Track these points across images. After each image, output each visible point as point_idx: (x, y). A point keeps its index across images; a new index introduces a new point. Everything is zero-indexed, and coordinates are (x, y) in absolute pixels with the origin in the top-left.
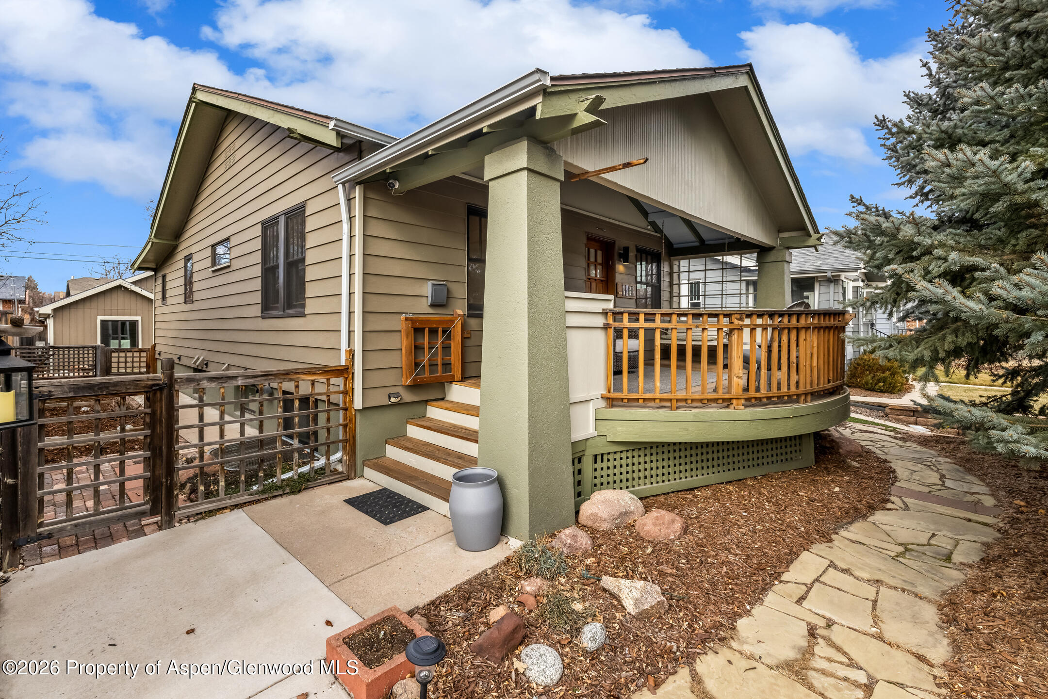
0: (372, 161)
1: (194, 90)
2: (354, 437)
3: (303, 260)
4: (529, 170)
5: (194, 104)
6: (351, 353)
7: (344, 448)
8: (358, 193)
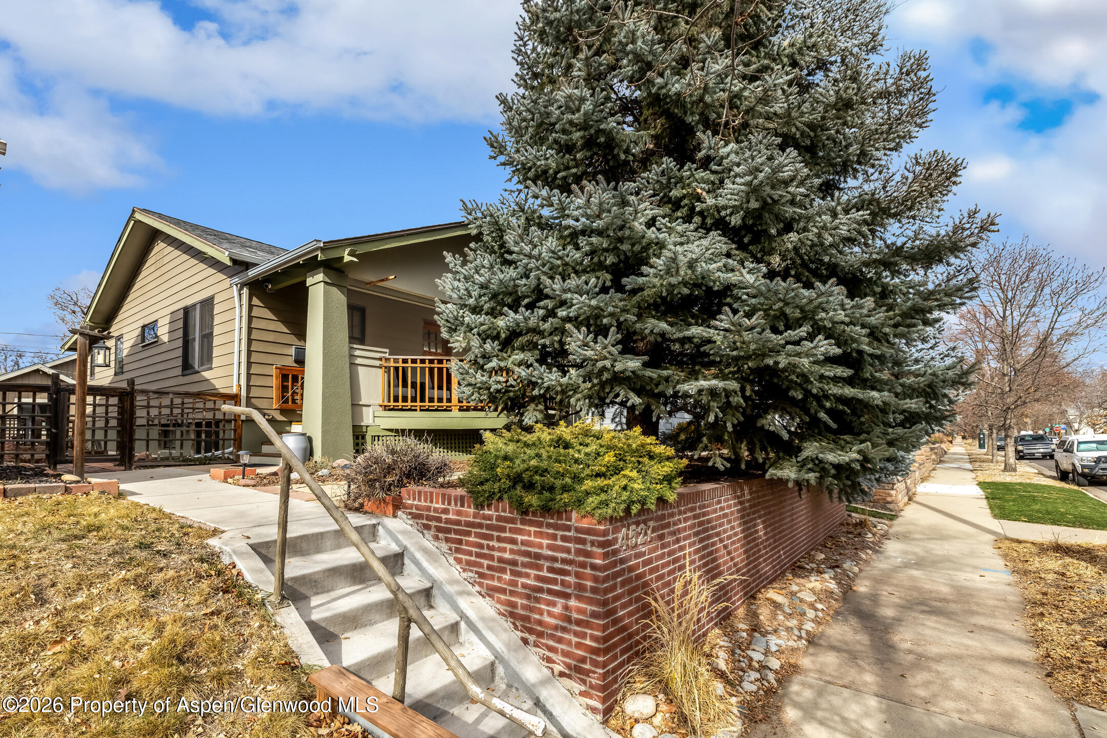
0: (252, 273)
1: (134, 211)
2: (241, 438)
3: (212, 333)
4: (325, 283)
5: (132, 222)
6: (240, 386)
7: (234, 444)
8: (245, 291)
